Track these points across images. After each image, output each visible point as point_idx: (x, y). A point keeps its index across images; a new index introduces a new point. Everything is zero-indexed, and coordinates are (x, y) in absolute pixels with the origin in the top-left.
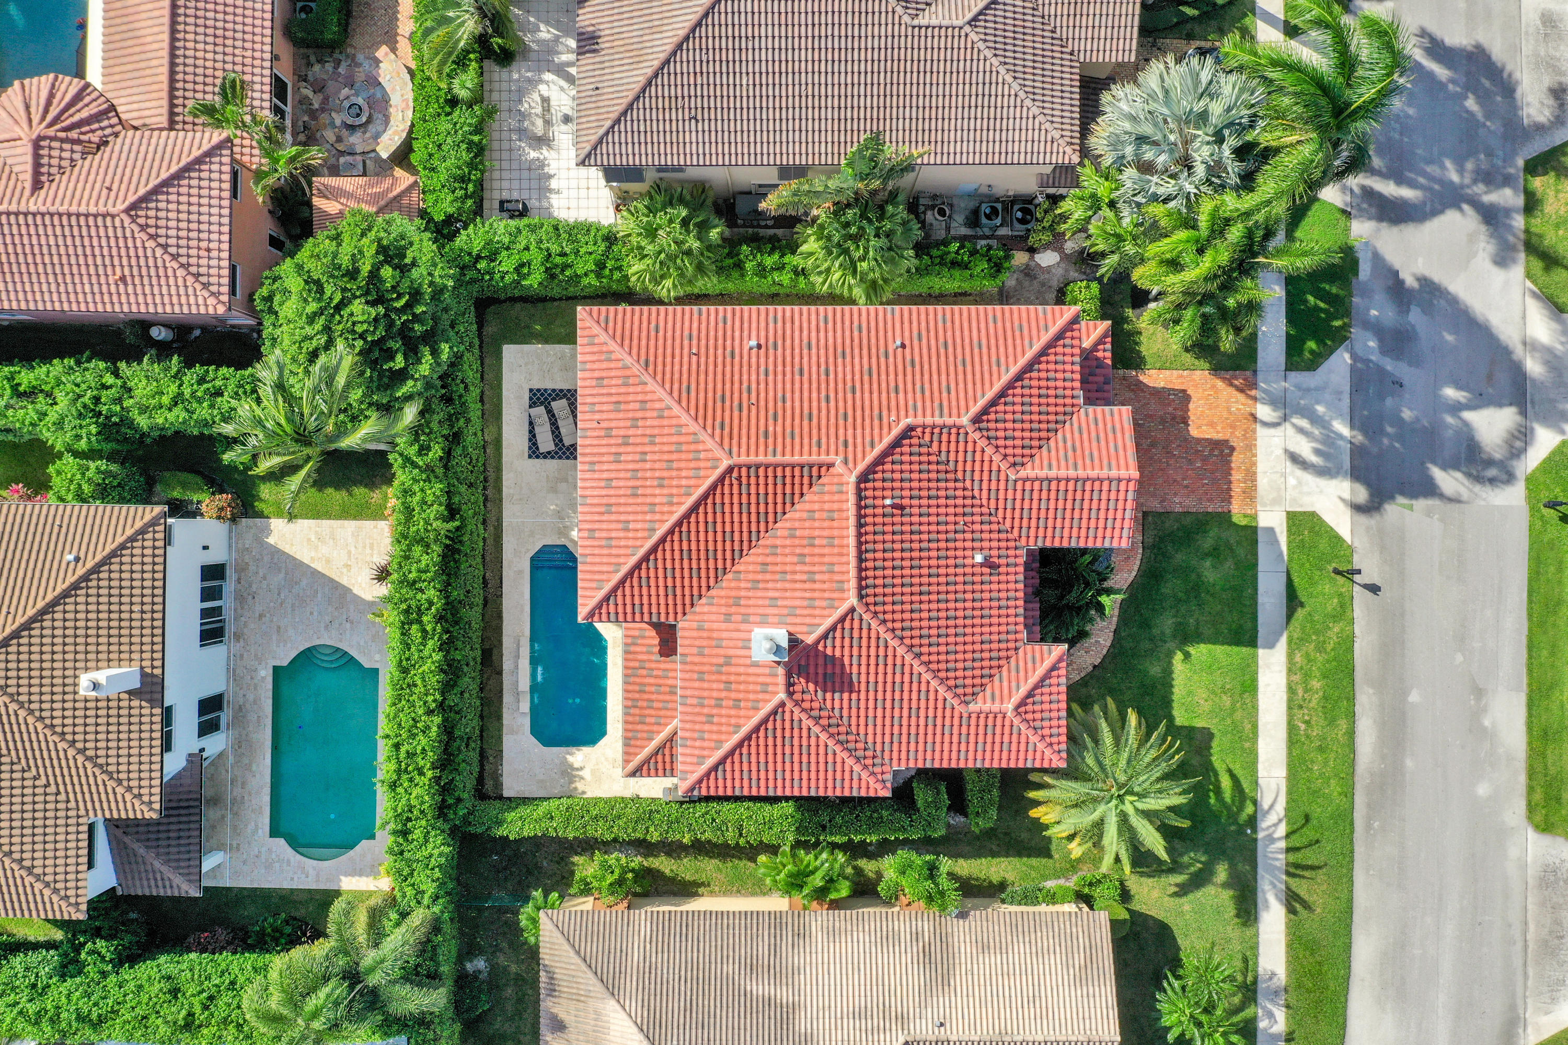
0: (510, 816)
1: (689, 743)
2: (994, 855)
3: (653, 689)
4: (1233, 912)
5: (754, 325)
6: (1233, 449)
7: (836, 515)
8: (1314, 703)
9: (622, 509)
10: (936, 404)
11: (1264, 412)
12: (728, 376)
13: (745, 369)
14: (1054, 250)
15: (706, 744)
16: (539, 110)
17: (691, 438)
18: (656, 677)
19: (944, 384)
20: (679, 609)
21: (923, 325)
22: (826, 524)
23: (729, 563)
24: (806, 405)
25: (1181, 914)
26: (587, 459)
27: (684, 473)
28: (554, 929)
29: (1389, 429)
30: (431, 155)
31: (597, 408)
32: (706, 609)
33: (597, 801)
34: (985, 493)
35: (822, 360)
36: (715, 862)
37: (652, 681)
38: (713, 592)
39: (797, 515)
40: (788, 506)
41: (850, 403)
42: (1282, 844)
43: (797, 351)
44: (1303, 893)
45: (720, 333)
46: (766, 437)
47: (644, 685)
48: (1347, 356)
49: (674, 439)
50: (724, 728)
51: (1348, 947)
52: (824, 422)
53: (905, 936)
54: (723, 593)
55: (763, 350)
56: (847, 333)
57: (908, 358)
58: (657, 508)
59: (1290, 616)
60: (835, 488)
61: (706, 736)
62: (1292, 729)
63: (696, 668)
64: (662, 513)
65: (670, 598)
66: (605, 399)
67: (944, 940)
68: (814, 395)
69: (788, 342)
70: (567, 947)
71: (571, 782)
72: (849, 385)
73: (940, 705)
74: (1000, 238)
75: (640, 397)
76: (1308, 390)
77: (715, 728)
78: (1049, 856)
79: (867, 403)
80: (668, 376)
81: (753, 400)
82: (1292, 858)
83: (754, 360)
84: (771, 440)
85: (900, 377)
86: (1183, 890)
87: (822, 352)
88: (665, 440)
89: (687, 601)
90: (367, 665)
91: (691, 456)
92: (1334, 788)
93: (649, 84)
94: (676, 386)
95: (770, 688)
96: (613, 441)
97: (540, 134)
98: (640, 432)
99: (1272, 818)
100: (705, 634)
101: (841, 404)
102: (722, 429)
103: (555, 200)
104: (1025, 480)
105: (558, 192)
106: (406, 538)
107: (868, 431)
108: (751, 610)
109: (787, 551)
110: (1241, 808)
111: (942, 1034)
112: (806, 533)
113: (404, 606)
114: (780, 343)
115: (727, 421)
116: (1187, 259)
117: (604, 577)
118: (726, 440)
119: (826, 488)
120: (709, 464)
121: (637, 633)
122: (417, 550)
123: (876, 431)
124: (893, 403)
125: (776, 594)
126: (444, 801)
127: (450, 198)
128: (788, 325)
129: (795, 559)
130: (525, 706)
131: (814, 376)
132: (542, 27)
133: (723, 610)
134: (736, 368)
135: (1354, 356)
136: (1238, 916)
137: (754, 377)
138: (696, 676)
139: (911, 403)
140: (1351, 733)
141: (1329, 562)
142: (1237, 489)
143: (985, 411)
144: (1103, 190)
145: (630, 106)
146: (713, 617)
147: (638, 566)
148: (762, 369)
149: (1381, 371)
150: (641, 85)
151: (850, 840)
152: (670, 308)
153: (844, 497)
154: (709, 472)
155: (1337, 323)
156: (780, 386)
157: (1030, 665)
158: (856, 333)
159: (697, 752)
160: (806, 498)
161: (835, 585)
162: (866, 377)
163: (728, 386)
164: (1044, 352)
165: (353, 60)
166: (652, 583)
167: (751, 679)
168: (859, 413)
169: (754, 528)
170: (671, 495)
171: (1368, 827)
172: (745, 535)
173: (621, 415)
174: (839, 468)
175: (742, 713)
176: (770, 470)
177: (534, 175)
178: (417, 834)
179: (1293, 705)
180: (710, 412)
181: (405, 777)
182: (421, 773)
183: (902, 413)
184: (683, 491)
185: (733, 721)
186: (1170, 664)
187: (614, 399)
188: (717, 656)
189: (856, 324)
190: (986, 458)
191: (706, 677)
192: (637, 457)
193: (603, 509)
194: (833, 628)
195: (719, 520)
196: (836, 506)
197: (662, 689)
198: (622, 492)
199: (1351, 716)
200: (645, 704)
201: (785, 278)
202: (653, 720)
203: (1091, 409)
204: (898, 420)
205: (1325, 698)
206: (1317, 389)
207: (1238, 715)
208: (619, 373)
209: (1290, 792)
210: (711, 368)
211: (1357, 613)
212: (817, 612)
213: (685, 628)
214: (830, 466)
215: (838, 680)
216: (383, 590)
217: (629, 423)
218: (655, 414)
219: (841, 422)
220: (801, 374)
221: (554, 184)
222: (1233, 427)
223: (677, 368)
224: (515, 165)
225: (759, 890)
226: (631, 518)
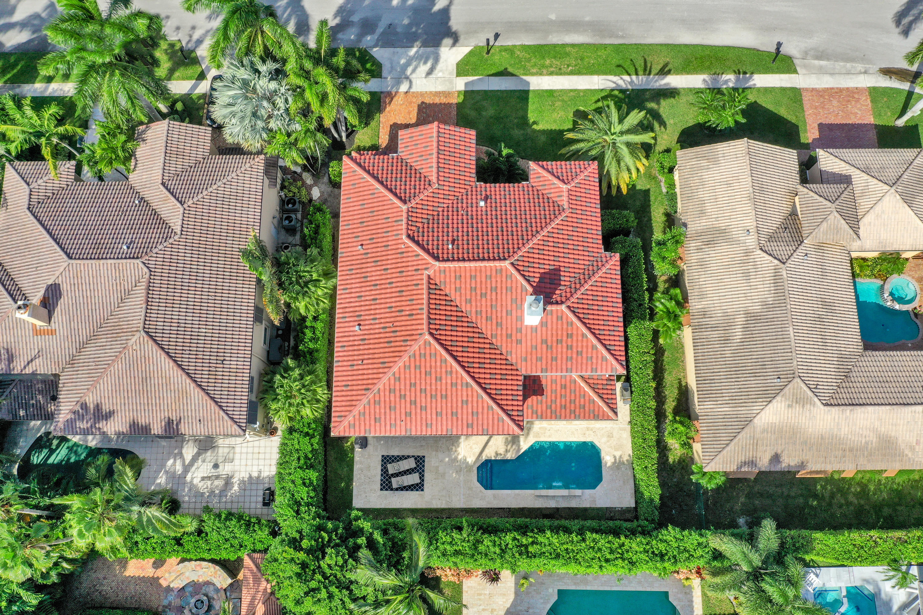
0: (647, 494)
1: (594, 367)
2: (650, 220)
3: (563, 400)
4: (672, 99)
5: (346, 329)
6: (423, 103)
7: (458, 274)
8: (558, 63)
9: (455, 405)
10: (395, 224)
11: (404, 88)
12: (376, 341)
13: (372, 332)
14: (311, 189)
15: (594, 356)
16: (209, 483)
17: (412, 359)
18: (556, 398)
19: (384, 221)
20: (514, 373)
21: (350, 236)
22: (463, 280)
23: (486, 341)
24: (394, 295)
25: (675, 124)
26: (424, 428)
27: (433, 364)
28: (714, 461)
29: (414, 30)
30: (232, 546)
31: (393, 422)
32: (514, 356)
33: (634, 443)
34: (445, 201)
35: (368, 288)
36: (666, 375)
37: (558, 400)
38: (504, 352)
39: (458, 298)
40: (452, 303)
41: (393, 271)
42: (634, 77)
43: (362, 303)
44: (659, 67)
45: (351, 348)
46: (412, 315)
47: (561, 405)
48: (375, 49)
49: (413, 370)
50: (585, 344)
51: (686, 45)
52: (404, 284)
53: (700, 255)
54: (504, 345)
55: (362, 323)
56: (353, 276)
57: (369, 242)
58: (454, 381)
59: (512, 75)
60: (442, 275)
61: (589, 355)
62: (572, 73)
63: (549, 362)
64: (457, 378)
65: (507, 377)
66: (388, 417)
67: (699, 235)
68: (388, 291)
69: (357, 309)
70: (725, 452)
71: (624, 463)
72: (383, 272)
73: (566, 223)
74: (303, 218)
75: (387, 393)
76: (392, 67)
77: (585, 350)
78: (649, 190)
79: (394, 261)
80: (375, 376)
81: (391, 325)
82: (641, 72)
83: (367, 327)
84: (414, 312)
85: (379, 245)
86: (663, 123)
87: (363, 289)
88: (413, 376)
89: (510, 367)
90: (555, 598)
91: (423, 359)
92: (602, 53)
93: (200, 386)
94: (381, 370)
95: (560, 315)
96: (413, 412)
97: (223, 482)
98: (408, 393)
99: (621, 83)
100: (529, 357)
101: (394, 275)
102: (407, 341)
103: (265, 474)
104: (438, 180)
105: (260, 472)
106: (473, 555)
107: (410, 259)
108: (514, 327)
109: (479, 304)
110: (616, 96)
111: (753, 231)
112: (468, 292)
113: (517, 555)
114: (357, 314)
115: (402, 338)
116: (319, 89)
117: (496, 417)
118: (414, 337)
119: (442, 280)
120: (428, 347)
121: (530, 411)
122: (481, 548)
123: (410, 254)
124: (394, 247)
125: (504, 311)
126: (640, 533)
127: (260, 532)
128: (347, 310)
129: (484, 299)
130: (578, 492)
131: (378, 292)
132: (158, 481)
133: (514, 344)
134: (371, 337)
135: (375, 46)
136: (674, 97)
137: (377, 326)
138: (554, 362)
139: (394, 238)
140: (573, 45)
141: (483, 57)
142: (444, 100)
143: (400, 198)
144: (281, 138)
145: (213, 399)
146: (519, 351)
147: (489, 394)
148: (372, 322)
149: (382, 34)
150: (200, 391)
151: (647, 290)
152: (334, 394)
153: (447, 270)
154: (432, 347)
155: (357, 54)
156: (382, 311)
157: (541, 179)
158: (353, 272)
159: (600, 362)
160: (448, 293)
161: (499, 275)
162: (379, 263)
163: (382, 340)
164: (368, 172)
165: (166, 607)
166: (499, 387)
167: (555, 327)
168: (399, 265)
169: (466, 324)
170: (446, 372)
171: (622, 37)
172: (470, 330)
173: (398, 406)
174: (431, 272)
175: (575, 332)
176: (432, 311)
177: (248, 487)
178: (662, 547)
179: (559, 72)
180: (397, 349)
181: (626, 555)
182: (623, 545)
183: (400, 241)
184: (443, 365)
185: (580, 338)
186: (539, 131)
187: (388, 411)
188: (542, 348)
189: (348, 272)
190: (426, 198)
191: (554, 356)
192: (423, 395)
193: (455, 417)
194: (523, 276)
195: (461, 344)
196: (453, 275)
197: (563, 394)
198: (444, 405)
199: (564, 45)
200: (573, 405)
201: (319, 325)
202: (582, 400)
203: (399, 150)
204: (404, 243)
205: (555, 57)
206: (392, 64)
207: (566, 98)
208: (372, 407)
209: (605, 73)
210: (371, 351)
211: (510, 43)
212: (514, 285)
213: (525, 370)
214: (429, 277)
215: (553, 277)
216: (506, 575)
217: (403, 401)
218: (397, 383)
219: (404, 274)
220: (376, 299)
221: (255, 474)
222: (411, 103)
223: (370, 371)
224: (241, 499)
225: (680, 348)
226: (460, 399)
